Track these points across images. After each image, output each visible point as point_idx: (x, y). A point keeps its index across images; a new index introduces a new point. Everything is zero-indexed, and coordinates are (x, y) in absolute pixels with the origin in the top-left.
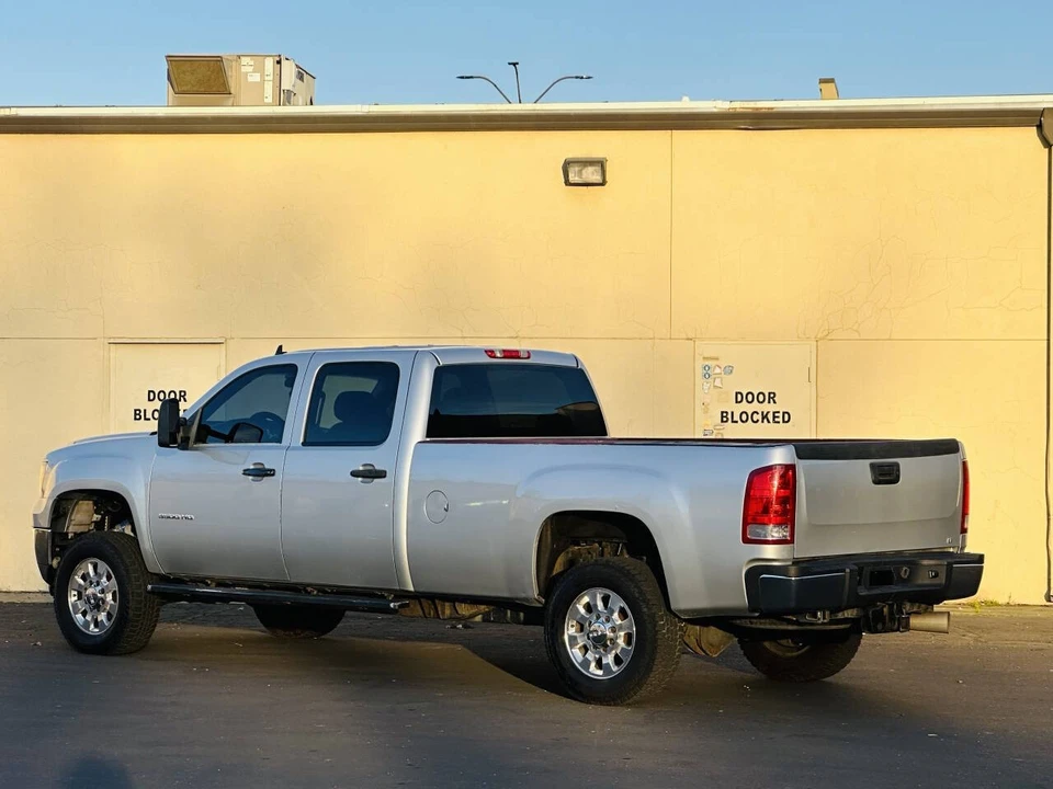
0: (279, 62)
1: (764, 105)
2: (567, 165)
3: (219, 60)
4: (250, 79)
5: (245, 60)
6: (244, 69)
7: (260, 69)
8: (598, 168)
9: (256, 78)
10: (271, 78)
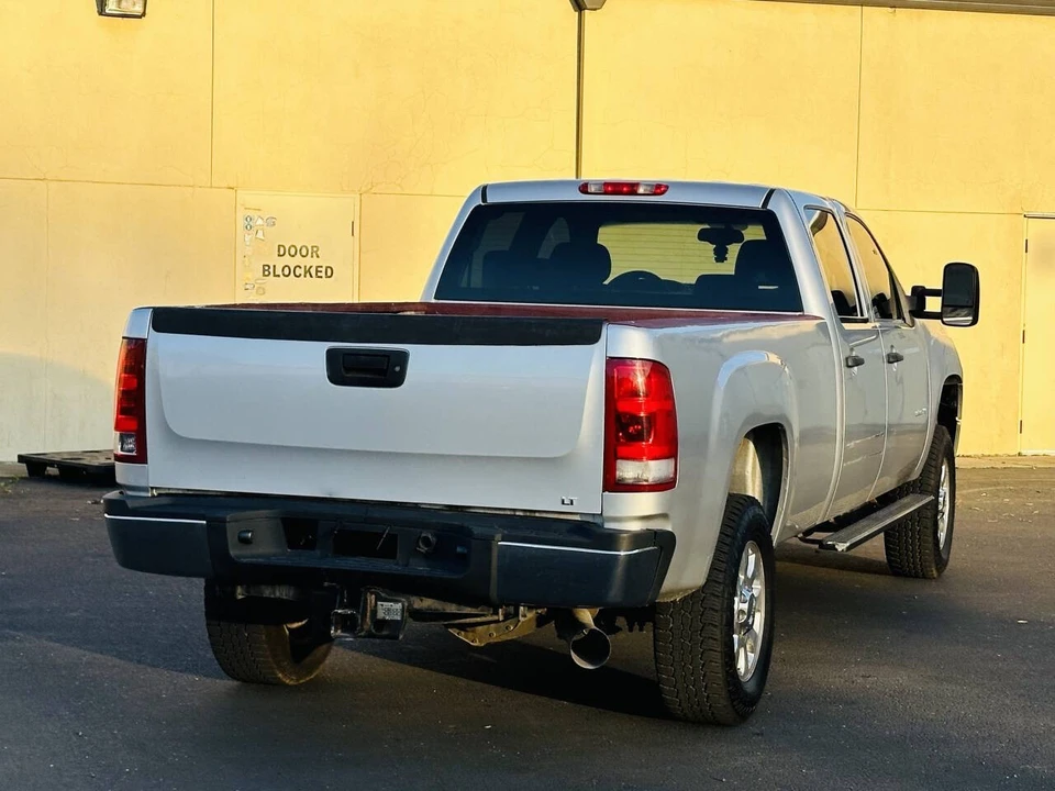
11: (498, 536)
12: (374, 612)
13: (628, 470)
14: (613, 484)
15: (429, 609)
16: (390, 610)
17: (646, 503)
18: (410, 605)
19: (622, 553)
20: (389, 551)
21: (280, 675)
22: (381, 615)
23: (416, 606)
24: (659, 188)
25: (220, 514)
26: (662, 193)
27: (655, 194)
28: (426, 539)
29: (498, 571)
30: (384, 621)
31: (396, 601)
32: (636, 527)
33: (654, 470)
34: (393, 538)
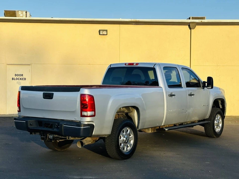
0: (26, 12)
1: (138, 20)
2: (100, 31)
3: (15, 11)
4: (20, 15)
5: (19, 12)
6: (19, 13)
7: (22, 13)
8: (106, 32)
9: (22, 15)
10: (25, 15)
11: (63, 124)
12: (48, 137)
13: (85, 113)
14: (82, 116)
15: (57, 137)
16: (51, 137)
17: (88, 119)
18: (54, 136)
19: (82, 128)
20: (51, 127)
21: (56, 149)
22: (49, 138)
23: (55, 136)
24: (137, 64)
25: (27, 120)
26: (138, 65)
27: (136, 65)
28: (56, 125)
29: (64, 130)
30: (50, 139)
31: (52, 135)
32: (86, 123)
33: (89, 113)
34: (52, 125)
